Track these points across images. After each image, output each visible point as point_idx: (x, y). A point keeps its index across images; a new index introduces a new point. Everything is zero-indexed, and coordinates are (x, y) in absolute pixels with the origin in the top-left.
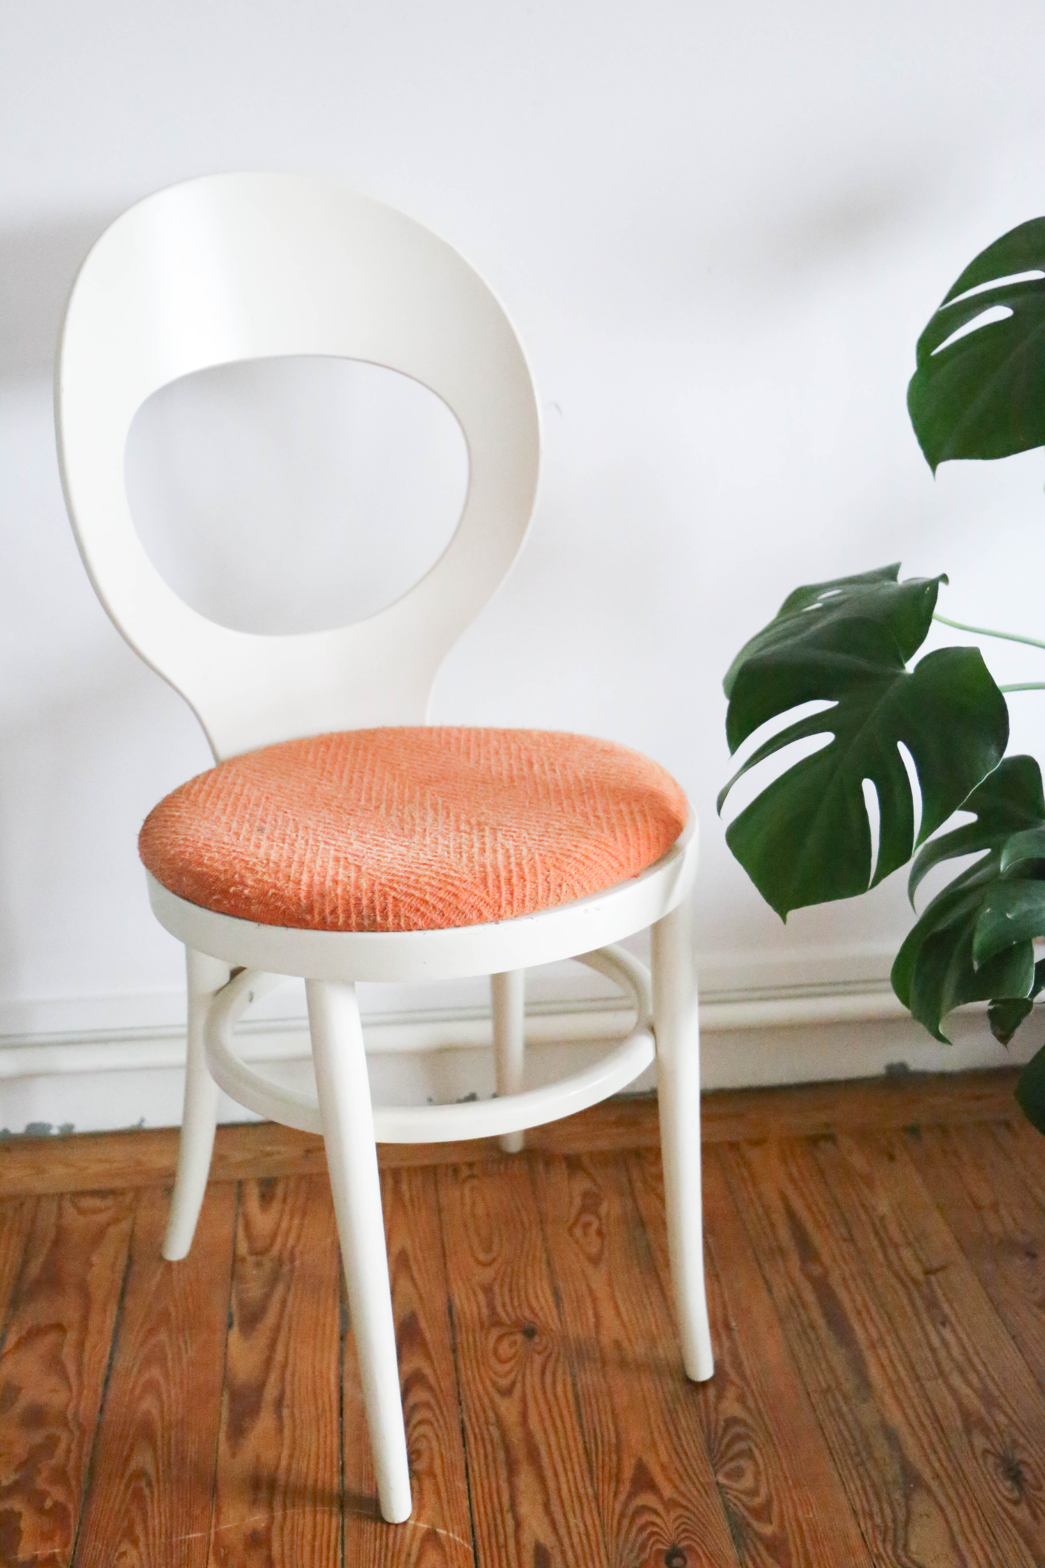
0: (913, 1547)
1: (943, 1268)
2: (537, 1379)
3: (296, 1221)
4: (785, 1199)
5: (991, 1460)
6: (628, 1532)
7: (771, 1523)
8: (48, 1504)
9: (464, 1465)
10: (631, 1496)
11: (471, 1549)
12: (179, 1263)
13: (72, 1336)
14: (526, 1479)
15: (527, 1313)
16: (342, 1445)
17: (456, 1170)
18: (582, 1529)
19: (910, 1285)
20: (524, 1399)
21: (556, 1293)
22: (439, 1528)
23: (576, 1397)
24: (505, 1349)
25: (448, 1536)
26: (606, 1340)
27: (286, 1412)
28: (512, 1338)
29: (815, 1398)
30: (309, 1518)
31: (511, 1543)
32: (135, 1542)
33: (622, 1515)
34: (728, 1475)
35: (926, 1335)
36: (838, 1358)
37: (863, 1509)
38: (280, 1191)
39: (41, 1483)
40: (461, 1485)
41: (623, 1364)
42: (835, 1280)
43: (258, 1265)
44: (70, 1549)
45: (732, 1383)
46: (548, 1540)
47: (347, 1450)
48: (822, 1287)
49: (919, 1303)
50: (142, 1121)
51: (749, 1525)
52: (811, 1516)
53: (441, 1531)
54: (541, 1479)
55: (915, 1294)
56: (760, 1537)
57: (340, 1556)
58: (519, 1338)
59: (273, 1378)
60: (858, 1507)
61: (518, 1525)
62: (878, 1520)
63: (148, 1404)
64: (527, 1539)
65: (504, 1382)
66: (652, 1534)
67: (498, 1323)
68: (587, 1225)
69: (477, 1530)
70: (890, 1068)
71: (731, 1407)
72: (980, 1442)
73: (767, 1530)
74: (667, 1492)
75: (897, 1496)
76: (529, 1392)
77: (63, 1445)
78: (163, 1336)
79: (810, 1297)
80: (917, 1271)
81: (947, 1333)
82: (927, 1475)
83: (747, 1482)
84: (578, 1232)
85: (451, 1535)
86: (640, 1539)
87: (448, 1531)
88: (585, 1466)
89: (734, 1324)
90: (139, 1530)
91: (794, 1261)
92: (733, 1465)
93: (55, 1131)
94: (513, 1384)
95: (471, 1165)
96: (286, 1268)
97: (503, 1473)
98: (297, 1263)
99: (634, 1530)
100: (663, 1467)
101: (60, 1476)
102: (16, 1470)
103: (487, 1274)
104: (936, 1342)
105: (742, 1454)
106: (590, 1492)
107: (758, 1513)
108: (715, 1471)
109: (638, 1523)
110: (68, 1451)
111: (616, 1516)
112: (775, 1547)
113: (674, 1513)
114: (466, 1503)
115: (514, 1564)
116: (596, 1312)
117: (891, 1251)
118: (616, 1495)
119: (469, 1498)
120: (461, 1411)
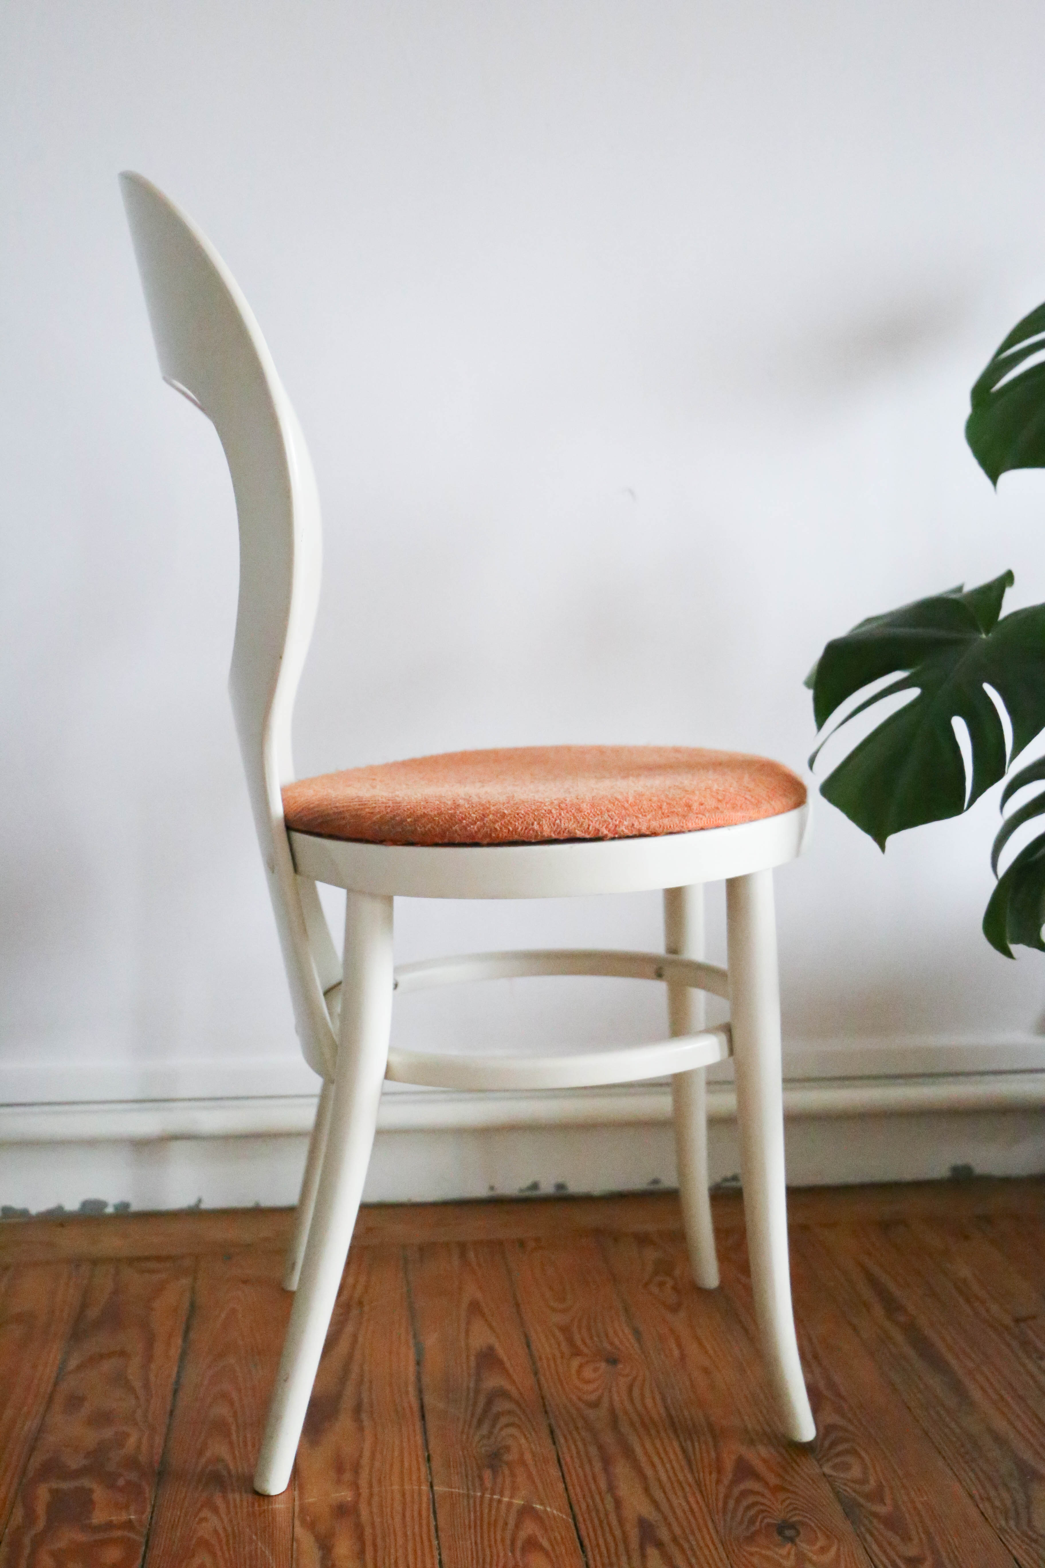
0: (1037, 1522)
1: (1034, 1317)
2: (624, 1395)
3: (363, 1279)
4: (862, 1266)
6: (735, 1510)
7: (885, 1504)
8: (121, 1482)
9: (555, 1457)
10: (735, 1482)
11: (571, 1521)
13: (136, 1360)
14: (621, 1469)
15: (608, 1347)
16: (426, 1441)
17: (522, 1243)
18: (687, 1508)
19: (1001, 1329)
20: (612, 1410)
21: (637, 1333)
22: (536, 1504)
23: (667, 1409)
24: (588, 1372)
25: (546, 1510)
26: (693, 1366)
27: (364, 1416)
28: (595, 1365)
29: (916, 1411)
31: (613, 1518)
32: (216, 1510)
33: (727, 1497)
34: (834, 1467)
35: (1024, 1365)
36: (935, 1382)
37: (980, 1495)
39: (111, 1467)
40: (555, 1472)
42: (921, 1323)
44: (147, 1515)
45: (828, 1399)
46: (651, 1515)
47: (432, 1443)
48: (911, 1330)
49: (1014, 1343)
50: (200, 1201)
51: (860, 1506)
52: (925, 1498)
53: (538, 1507)
54: (638, 1468)
55: (1008, 1336)
56: (875, 1515)
57: (433, 1523)
58: (603, 1365)
59: (349, 1390)
60: (974, 1491)
61: (618, 1503)
62: (997, 1502)
63: (220, 1410)
64: (630, 1514)
65: (591, 1398)
66: (761, 1511)
67: (579, 1354)
68: (661, 1284)
69: (576, 1508)
70: (955, 1170)
71: (830, 1416)
73: (882, 1510)
74: (771, 1479)
75: (1014, 1485)
76: (617, 1404)
77: (133, 1440)
78: (232, 1360)
79: (899, 1337)
80: (1006, 1319)
82: (1042, 1468)
83: (856, 1472)
84: (653, 1288)
85: (548, 1509)
86: (749, 1515)
87: (545, 1507)
88: (683, 1460)
89: (823, 1357)
90: (219, 1502)
91: (878, 1311)
92: (837, 1460)
93: (110, 1210)
94: (600, 1399)
95: (537, 1240)
97: (598, 1466)
98: (366, 1309)
99: (741, 1509)
100: (765, 1461)
101: (131, 1462)
102: (85, 1457)
103: (563, 1318)
105: (847, 1452)
106: (690, 1479)
107: (868, 1497)
108: (821, 1466)
109: (745, 1503)
110: (140, 1442)
111: (721, 1496)
112: (892, 1523)
113: (781, 1496)
114: (561, 1486)
115: (618, 1533)
116: (679, 1346)
117: (976, 1304)
118: (718, 1482)
119: (565, 1482)
120: (548, 1418)
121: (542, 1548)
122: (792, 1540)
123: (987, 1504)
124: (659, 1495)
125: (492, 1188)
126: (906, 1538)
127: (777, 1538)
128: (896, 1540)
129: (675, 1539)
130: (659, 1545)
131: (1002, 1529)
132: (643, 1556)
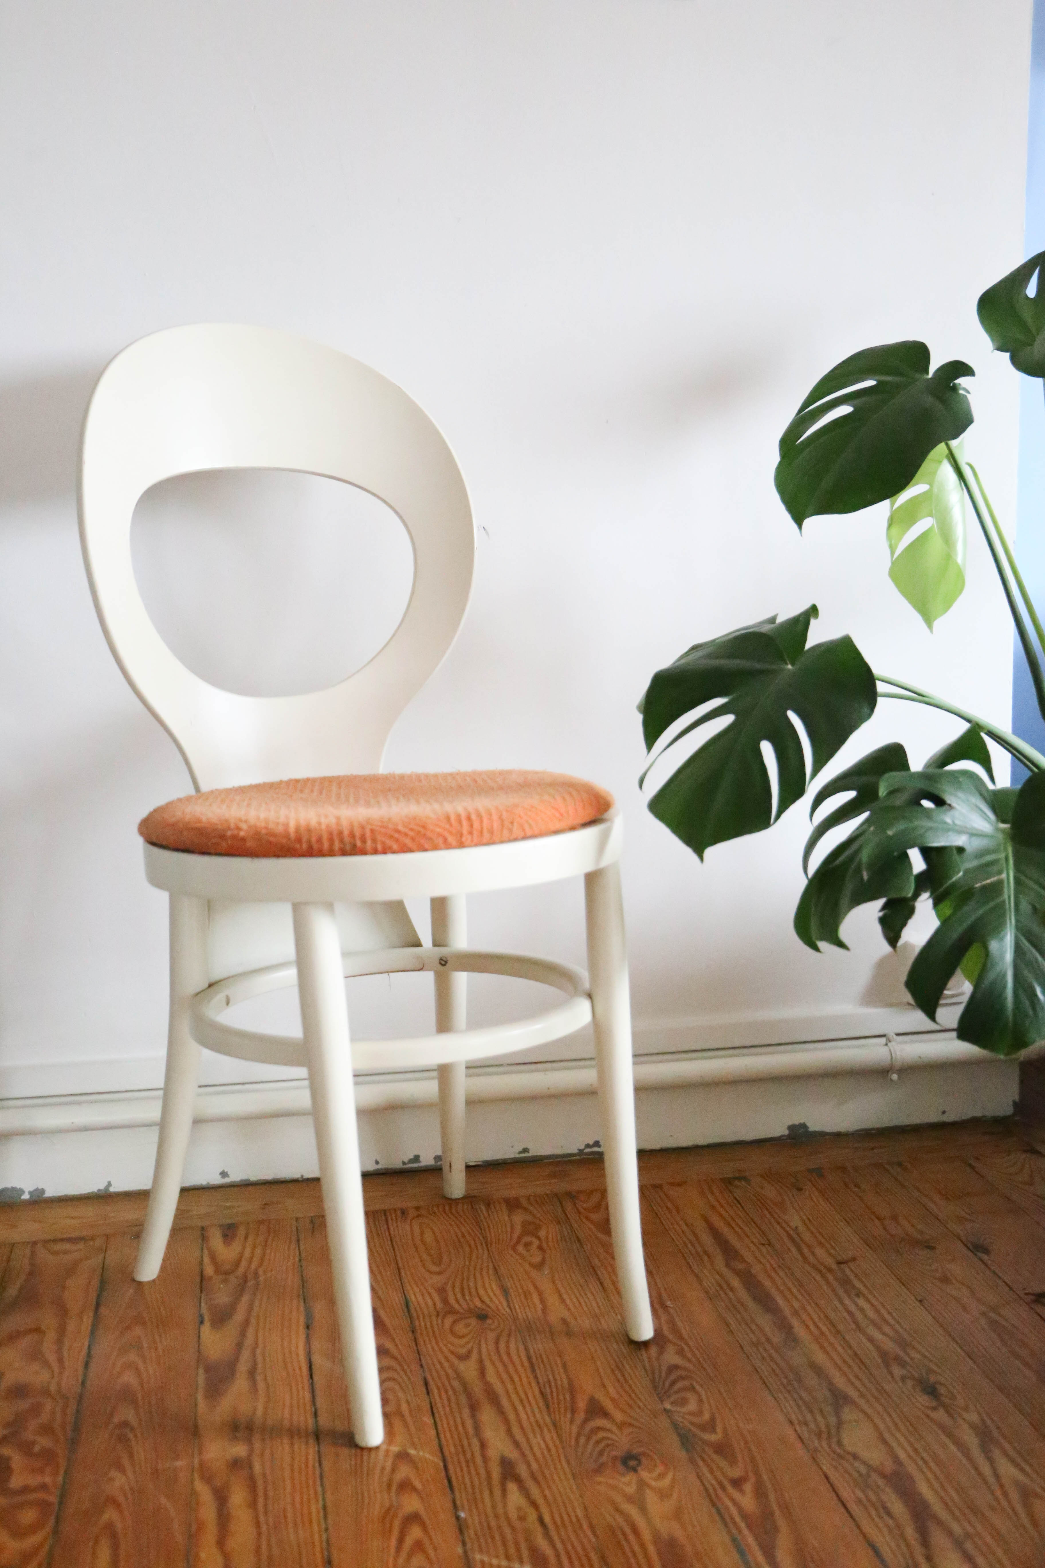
0: (846, 1441)
1: (854, 1259)
2: (492, 1347)
3: (258, 1251)
4: (706, 1219)
5: (909, 1383)
6: (586, 1445)
7: (716, 1433)
8: (36, 1449)
9: (429, 1406)
10: (585, 1421)
11: (441, 1464)
12: (149, 1282)
13: (51, 1336)
14: (487, 1415)
15: (478, 1303)
16: (314, 1397)
17: (404, 1212)
18: (543, 1446)
19: (824, 1271)
20: (481, 1361)
21: (505, 1291)
22: (410, 1450)
23: (529, 1358)
24: (460, 1328)
25: (419, 1455)
26: (553, 1318)
27: (259, 1378)
28: (467, 1321)
29: (747, 1349)
30: (287, 1447)
31: (478, 1457)
32: (122, 1470)
33: (579, 1434)
34: (672, 1403)
35: (842, 1303)
36: (765, 1321)
37: (799, 1420)
38: (242, 1232)
39: (29, 1435)
40: (428, 1420)
41: (569, 1334)
42: (756, 1269)
43: (225, 1281)
44: (60, 1478)
45: (671, 1342)
46: (512, 1454)
47: (319, 1400)
48: (746, 1276)
49: (835, 1284)
50: (109, 1184)
51: (695, 1435)
52: (752, 1427)
53: (412, 1452)
54: (501, 1412)
55: (831, 1278)
56: (708, 1443)
57: (318, 1472)
58: (473, 1321)
59: (246, 1354)
60: (793, 1417)
61: (483, 1445)
62: (813, 1426)
63: (129, 1378)
64: (493, 1454)
65: (462, 1351)
66: (608, 1445)
67: (452, 1311)
68: (527, 1245)
69: (446, 1450)
70: (791, 1128)
71: (671, 1357)
72: (897, 1371)
73: (713, 1438)
74: (618, 1416)
75: (829, 1409)
76: (485, 1356)
77: (48, 1407)
78: (138, 1332)
79: (735, 1282)
80: (830, 1262)
81: (861, 1302)
82: (853, 1394)
83: (692, 1406)
84: (521, 1249)
85: (421, 1454)
86: (598, 1449)
87: (418, 1452)
88: (541, 1403)
89: (669, 1303)
90: (126, 1462)
91: (720, 1260)
92: (677, 1396)
93: (26, 1196)
94: (470, 1352)
95: (418, 1208)
96: (251, 1283)
97: (466, 1412)
98: (262, 1279)
99: (591, 1443)
100: (613, 1400)
101: (47, 1430)
102: (4, 1428)
103: (438, 1280)
104: (852, 1308)
105: (685, 1389)
106: (548, 1420)
107: (703, 1427)
108: (662, 1401)
109: (594, 1438)
110: (53, 1413)
111: (574, 1435)
112: (722, 1449)
113: (627, 1431)
114: (433, 1432)
115: (482, 1471)
116: (542, 1301)
117: (805, 1251)
118: (572, 1421)
119: (437, 1429)
120: (424, 1371)
121: (414, 1489)
122: (635, 1470)
123: (804, 1428)
124: (518, 1435)
125: (377, 1162)
126: (733, 1462)
127: (621, 1468)
128: (723, 1464)
129: (533, 1475)
130: (518, 1480)
131: (816, 1450)
132: (504, 1491)
